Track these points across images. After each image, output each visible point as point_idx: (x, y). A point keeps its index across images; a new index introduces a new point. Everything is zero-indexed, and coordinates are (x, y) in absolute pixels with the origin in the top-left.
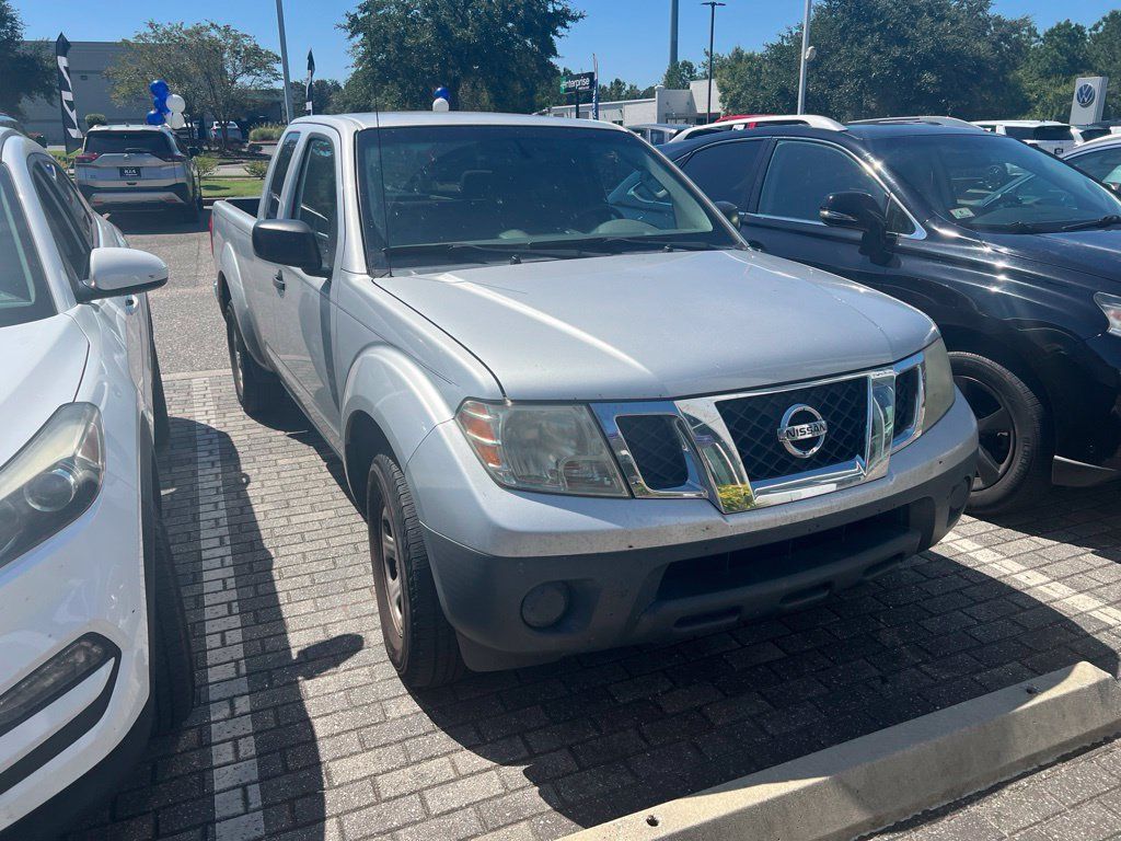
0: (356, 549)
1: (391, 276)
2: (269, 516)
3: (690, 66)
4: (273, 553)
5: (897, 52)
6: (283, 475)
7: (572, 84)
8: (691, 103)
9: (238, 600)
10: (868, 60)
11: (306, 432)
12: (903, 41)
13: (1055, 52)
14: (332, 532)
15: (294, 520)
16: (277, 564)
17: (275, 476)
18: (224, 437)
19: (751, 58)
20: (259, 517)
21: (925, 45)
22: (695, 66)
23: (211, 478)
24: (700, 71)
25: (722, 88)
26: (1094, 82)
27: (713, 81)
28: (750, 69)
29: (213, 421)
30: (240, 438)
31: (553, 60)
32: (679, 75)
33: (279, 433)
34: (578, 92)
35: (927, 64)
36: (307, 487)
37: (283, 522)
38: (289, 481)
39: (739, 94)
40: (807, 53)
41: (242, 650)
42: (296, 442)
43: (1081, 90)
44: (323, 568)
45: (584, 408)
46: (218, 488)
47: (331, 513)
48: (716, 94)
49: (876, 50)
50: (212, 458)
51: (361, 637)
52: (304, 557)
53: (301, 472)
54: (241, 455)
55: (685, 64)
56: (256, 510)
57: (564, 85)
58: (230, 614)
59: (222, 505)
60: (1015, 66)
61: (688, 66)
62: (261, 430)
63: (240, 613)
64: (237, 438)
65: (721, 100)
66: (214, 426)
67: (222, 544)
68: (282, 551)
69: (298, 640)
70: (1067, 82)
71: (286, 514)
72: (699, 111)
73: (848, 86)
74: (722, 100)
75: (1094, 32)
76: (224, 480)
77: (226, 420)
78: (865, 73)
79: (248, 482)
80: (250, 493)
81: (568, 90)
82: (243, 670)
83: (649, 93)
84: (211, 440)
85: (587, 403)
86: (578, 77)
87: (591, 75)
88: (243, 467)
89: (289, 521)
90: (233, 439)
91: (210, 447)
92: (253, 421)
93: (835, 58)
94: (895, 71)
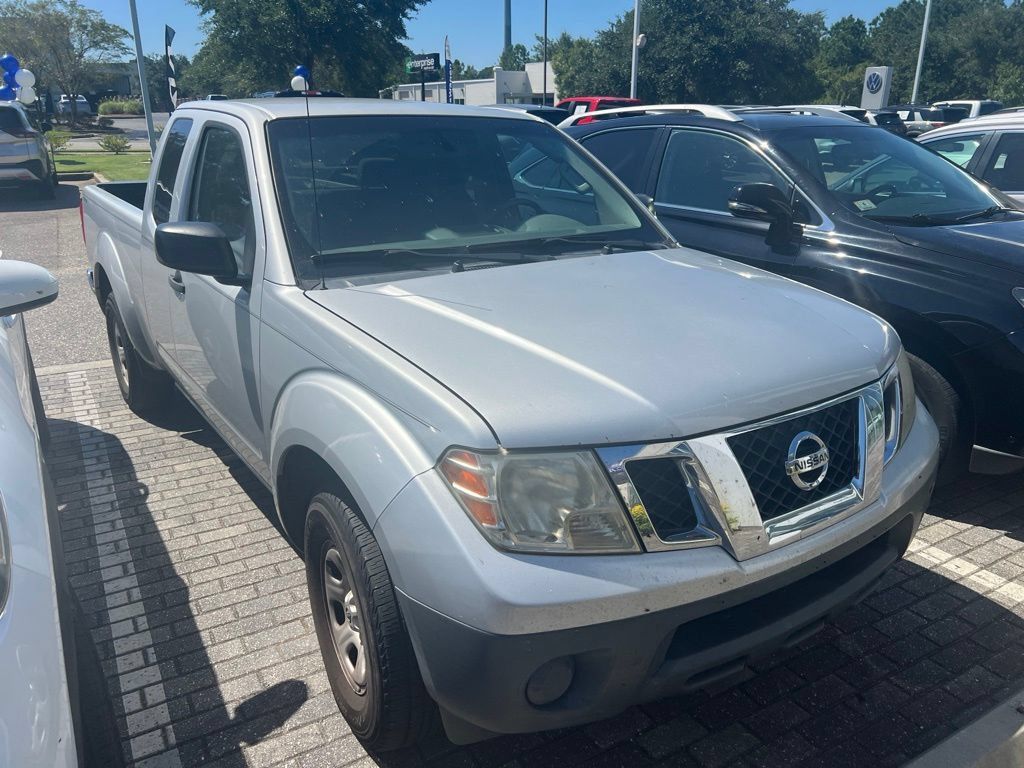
0: (278, 571)
1: (325, 288)
2: (175, 535)
3: (524, 49)
4: (186, 581)
5: (714, 41)
6: (183, 483)
7: (417, 64)
8: (527, 84)
9: (153, 645)
10: (689, 48)
11: (203, 433)
12: (720, 32)
13: (841, 43)
14: (248, 552)
15: (204, 538)
16: (193, 594)
17: (174, 485)
18: (112, 440)
19: (582, 43)
20: (165, 536)
21: (739, 36)
22: (528, 50)
23: (104, 490)
24: (532, 54)
25: (557, 70)
26: (882, 71)
27: (548, 63)
28: (582, 53)
29: (97, 422)
30: (129, 441)
31: (403, 41)
32: (514, 58)
33: (173, 433)
34: (423, 72)
35: (741, 53)
36: (211, 497)
37: (192, 541)
38: (191, 490)
39: (573, 77)
40: (638, 40)
41: (167, 712)
42: (191, 443)
43: (870, 78)
44: (245, 597)
45: (590, 454)
46: (112, 503)
47: (243, 528)
48: (552, 76)
49: (696, 39)
50: (101, 467)
51: (302, 683)
52: (222, 584)
53: (202, 479)
54: (134, 461)
55: (518, 47)
56: (160, 528)
57: (409, 65)
58: (147, 664)
59: (120, 524)
60: (810, 57)
61: (522, 49)
62: (151, 431)
63: (158, 662)
64: (127, 441)
65: (556, 82)
66: (99, 428)
67: (126, 572)
68: (196, 578)
69: (234, 693)
70: (851, 70)
71: (194, 531)
72: (535, 91)
73: (673, 72)
74: (558, 82)
75: (873, 27)
76: (118, 493)
77: (112, 419)
78: (687, 59)
79: (147, 493)
80: (152, 507)
81: (413, 69)
82: (172, 739)
83: (487, 74)
84: (97, 444)
85: (591, 447)
86: (422, 57)
87: (436, 57)
88: (138, 475)
89: (198, 539)
90: (123, 442)
91: (97, 453)
92: (141, 421)
93: (660, 45)
94: (713, 58)
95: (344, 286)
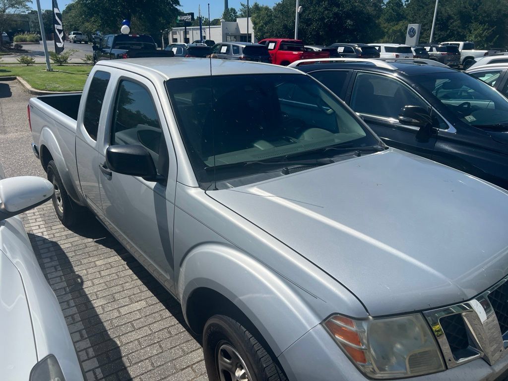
0: (170, 332)
1: (216, 189)
2: (105, 310)
3: (235, 11)
4: (118, 342)
5: (336, 10)
6: (103, 273)
7: (183, 18)
8: (237, 29)
10: (323, 13)
11: (108, 240)
12: (338, 6)
14: (150, 320)
15: (123, 311)
16: (124, 351)
17: (98, 275)
18: (55, 245)
19: (267, 9)
20: (99, 311)
21: (348, 8)
22: (236, 11)
23: (58, 280)
24: (239, 13)
25: (255, 23)
26: (416, 26)
27: (249, 18)
28: (267, 14)
29: (45, 233)
30: (67, 246)
31: (178, 7)
32: (230, 15)
33: (91, 240)
34: (185, 22)
35: (348, 16)
36: (121, 283)
37: (116, 314)
38: (108, 278)
39: (262, 26)
40: (298, 9)
42: (101, 246)
43: (410, 29)
44: (155, 352)
45: (419, 315)
46: (64, 288)
47: (143, 303)
48: (251, 25)
49: (326, 9)
50: (54, 263)
52: (140, 344)
53: (113, 270)
54: (71, 260)
55: (232, 9)
56: (95, 305)
57: (179, 18)
59: (72, 303)
60: (379, 17)
61: (233, 10)
62: (77, 239)
64: (65, 245)
65: (254, 28)
66: (47, 237)
67: (82, 336)
68: (124, 339)
70: (397, 24)
71: (116, 307)
72: (241, 32)
73: (314, 25)
74: (255, 28)
75: (407, 3)
76: (67, 281)
77: (54, 231)
78: (322, 19)
79: (82, 282)
80: (87, 291)
81: (180, 21)
83: (216, 22)
84: (48, 248)
86: (186, 15)
87: (192, 14)
88: (76, 269)
89: (120, 312)
90: (62, 247)
91: (49, 255)
92: (70, 232)
93: (307, 12)
94: (334, 18)
95: (227, 188)
